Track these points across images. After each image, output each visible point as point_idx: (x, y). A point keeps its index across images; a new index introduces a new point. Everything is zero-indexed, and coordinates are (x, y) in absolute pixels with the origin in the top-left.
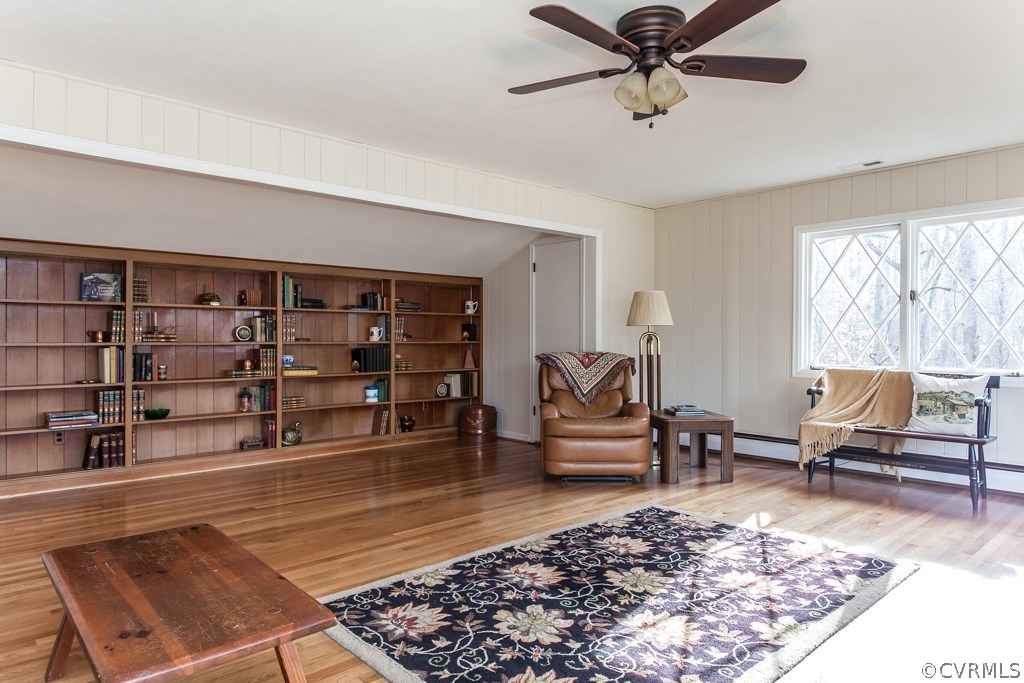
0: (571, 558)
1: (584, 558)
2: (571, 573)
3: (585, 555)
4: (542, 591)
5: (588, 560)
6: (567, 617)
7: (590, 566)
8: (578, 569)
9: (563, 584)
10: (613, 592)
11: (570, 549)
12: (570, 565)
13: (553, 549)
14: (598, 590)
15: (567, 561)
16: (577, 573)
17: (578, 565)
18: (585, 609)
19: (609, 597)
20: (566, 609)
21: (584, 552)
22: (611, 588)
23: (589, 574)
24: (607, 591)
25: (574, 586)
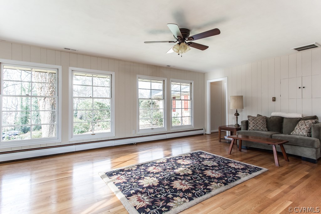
0: (202, 179)
1: (198, 179)
2: (202, 173)
3: (197, 180)
4: (209, 169)
5: (197, 178)
6: (202, 164)
7: (196, 176)
8: (200, 175)
9: (204, 170)
10: (191, 168)
11: (203, 183)
12: (202, 176)
13: (209, 183)
14: (195, 169)
15: (203, 178)
16: (200, 173)
17: (200, 176)
18: (199, 165)
19: (193, 167)
20: (203, 165)
21: (197, 182)
22: (191, 169)
23: (197, 173)
24: (193, 168)
25: (201, 170)
